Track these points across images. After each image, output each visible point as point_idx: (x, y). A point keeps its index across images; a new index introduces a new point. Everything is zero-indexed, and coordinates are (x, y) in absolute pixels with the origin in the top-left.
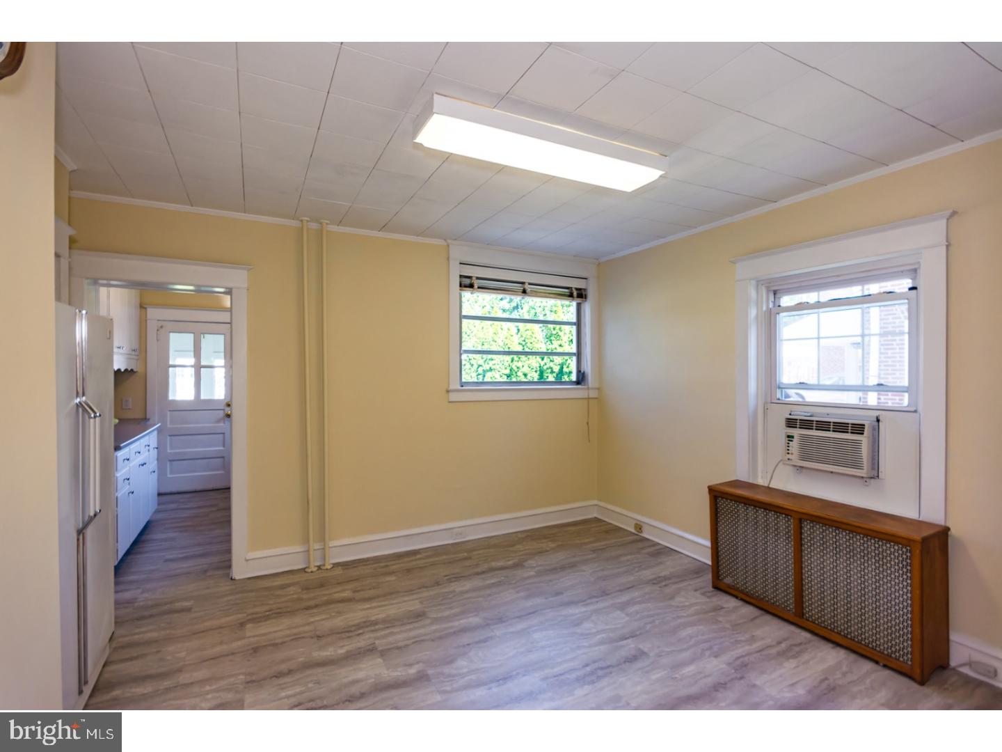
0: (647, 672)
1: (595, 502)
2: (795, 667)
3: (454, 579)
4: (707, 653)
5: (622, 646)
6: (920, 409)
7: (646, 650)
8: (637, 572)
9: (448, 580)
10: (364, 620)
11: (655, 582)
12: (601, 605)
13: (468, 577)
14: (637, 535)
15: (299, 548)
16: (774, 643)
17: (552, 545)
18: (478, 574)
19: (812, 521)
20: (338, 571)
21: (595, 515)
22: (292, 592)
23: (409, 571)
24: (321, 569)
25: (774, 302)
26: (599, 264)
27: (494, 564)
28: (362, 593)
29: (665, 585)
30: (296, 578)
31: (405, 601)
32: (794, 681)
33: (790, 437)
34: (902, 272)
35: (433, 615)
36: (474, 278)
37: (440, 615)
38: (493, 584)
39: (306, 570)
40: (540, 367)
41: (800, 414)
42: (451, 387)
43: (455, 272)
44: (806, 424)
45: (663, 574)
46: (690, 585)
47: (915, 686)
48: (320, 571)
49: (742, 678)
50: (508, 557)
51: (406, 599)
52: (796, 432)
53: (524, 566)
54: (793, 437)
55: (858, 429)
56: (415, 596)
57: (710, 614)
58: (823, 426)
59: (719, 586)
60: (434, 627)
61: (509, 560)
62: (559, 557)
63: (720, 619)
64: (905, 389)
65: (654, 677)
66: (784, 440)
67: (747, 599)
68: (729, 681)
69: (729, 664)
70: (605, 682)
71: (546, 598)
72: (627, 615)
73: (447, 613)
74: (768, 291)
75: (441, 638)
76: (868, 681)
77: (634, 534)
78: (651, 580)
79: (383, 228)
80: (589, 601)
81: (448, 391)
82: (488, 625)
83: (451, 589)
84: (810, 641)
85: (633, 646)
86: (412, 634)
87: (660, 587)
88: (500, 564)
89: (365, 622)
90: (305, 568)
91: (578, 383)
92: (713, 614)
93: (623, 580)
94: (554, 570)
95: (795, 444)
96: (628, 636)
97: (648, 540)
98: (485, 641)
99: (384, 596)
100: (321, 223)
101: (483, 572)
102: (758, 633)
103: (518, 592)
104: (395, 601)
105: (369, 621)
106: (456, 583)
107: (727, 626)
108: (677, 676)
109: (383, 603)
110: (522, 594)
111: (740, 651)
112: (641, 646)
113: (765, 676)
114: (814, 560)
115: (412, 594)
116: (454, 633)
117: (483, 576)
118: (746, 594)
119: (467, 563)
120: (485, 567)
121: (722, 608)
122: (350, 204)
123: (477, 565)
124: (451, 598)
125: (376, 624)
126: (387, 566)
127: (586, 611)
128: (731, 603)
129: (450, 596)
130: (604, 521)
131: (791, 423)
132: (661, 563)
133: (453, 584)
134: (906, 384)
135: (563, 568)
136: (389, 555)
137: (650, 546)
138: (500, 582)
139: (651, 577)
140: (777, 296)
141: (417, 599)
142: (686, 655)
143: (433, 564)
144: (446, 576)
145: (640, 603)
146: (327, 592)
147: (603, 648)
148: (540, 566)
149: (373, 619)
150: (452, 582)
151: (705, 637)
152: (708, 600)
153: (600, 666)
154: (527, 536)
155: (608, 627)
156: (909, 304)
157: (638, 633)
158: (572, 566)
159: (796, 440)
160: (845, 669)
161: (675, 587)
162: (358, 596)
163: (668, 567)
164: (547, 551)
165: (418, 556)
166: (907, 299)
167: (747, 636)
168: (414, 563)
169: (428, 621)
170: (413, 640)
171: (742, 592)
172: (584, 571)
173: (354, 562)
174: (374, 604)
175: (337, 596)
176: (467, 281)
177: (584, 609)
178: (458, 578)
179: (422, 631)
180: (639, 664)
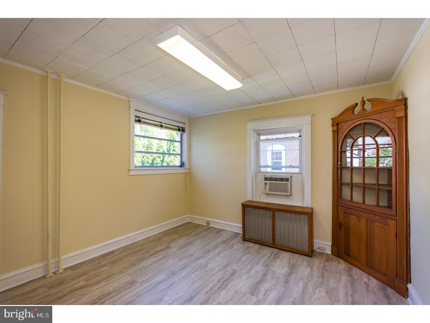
0: (240, 277)
1: (188, 215)
2: (280, 261)
3: (140, 261)
4: (254, 264)
5: (227, 270)
6: (303, 173)
7: (235, 269)
8: (215, 240)
9: (138, 261)
10: (101, 294)
11: (224, 243)
12: (210, 257)
13: (147, 258)
14: (208, 226)
15: (41, 265)
16: (270, 255)
17: (178, 236)
18: (151, 255)
19: (278, 211)
20: (69, 272)
21: (188, 221)
22: (41, 292)
23: (114, 262)
24: (56, 274)
25: (258, 138)
26: (190, 118)
27: (157, 249)
28: (91, 280)
29: (228, 243)
30: (41, 283)
31: (120, 278)
32: (283, 266)
33: (266, 184)
34: (297, 131)
35: (140, 280)
36: (141, 118)
37: (143, 279)
38: (161, 258)
39: (46, 277)
40: (142, 161)
41: (268, 176)
42: (131, 168)
43: (133, 114)
44: (271, 179)
45: (224, 239)
46: (235, 241)
47: (310, 258)
48: (56, 275)
49: (269, 270)
50: (161, 245)
51: (120, 276)
52: (268, 182)
53: (170, 247)
54: (267, 184)
55: (287, 180)
56: (125, 274)
57: (247, 250)
58: (276, 179)
59: (245, 239)
60: (144, 286)
61: (162, 246)
62: (183, 241)
63: (251, 251)
64: (298, 167)
65: (244, 278)
66: (264, 185)
67: (256, 242)
68: (266, 272)
69: (263, 266)
70: (229, 286)
71: (188, 259)
72: (222, 257)
73: (146, 277)
74: (257, 134)
75: (150, 290)
76: (299, 260)
77: (206, 226)
78: (222, 242)
79: (98, 86)
80: (205, 256)
81: (129, 170)
82: (169, 277)
83: (142, 265)
84: (279, 252)
85: (230, 269)
86: (134, 293)
87: (227, 244)
88: (159, 248)
89: (102, 295)
90: (44, 276)
91: (181, 166)
92: (248, 250)
93: (213, 244)
94: (184, 246)
95: (267, 186)
96: (226, 266)
97: (212, 227)
98: (172, 284)
99: (107, 278)
100: (60, 76)
101: (153, 254)
102: (264, 253)
103: (174, 259)
104: (115, 279)
105: (105, 293)
106: (143, 262)
107: (254, 253)
108: (250, 275)
109: (109, 282)
110: (177, 260)
111: (263, 261)
112: (233, 268)
113: (274, 267)
114: (279, 224)
115: (122, 273)
116: (155, 286)
117: (154, 256)
118: (255, 240)
119: (143, 251)
120: (153, 251)
121: (250, 247)
122: (87, 69)
123: (148, 252)
124: (144, 270)
125: (110, 294)
126: (99, 263)
127: (206, 260)
128: (251, 245)
129: (144, 269)
130: (192, 223)
131: (266, 179)
132: (222, 235)
133: (142, 263)
134: (298, 165)
135: (187, 245)
136: (98, 256)
137: (214, 230)
138: (164, 256)
139: (221, 241)
140: (259, 136)
141: (126, 275)
142: (249, 267)
143: (126, 256)
144: (136, 260)
145: (224, 251)
146: (68, 286)
147: (221, 273)
148: (178, 245)
149: (107, 292)
150: (140, 262)
151: (251, 259)
152: (244, 245)
153: (224, 280)
154: (165, 234)
155: (218, 264)
156: (299, 141)
157: (229, 263)
158: (191, 243)
159: (268, 185)
160: (292, 258)
161: (231, 243)
162: (90, 282)
163: (225, 236)
164: (177, 239)
165: (115, 254)
166: (299, 139)
167: (262, 255)
168: (115, 257)
169: (139, 284)
170: (137, 295)
171: (254, 240)
172: (196, 244)
173: (77, 265)
174: (103, 284)
175: (75, 286)
176: (137, 119)
177: (205, 259)
178: (142, 260)
179: (138, 290)
180: (236, 275)
